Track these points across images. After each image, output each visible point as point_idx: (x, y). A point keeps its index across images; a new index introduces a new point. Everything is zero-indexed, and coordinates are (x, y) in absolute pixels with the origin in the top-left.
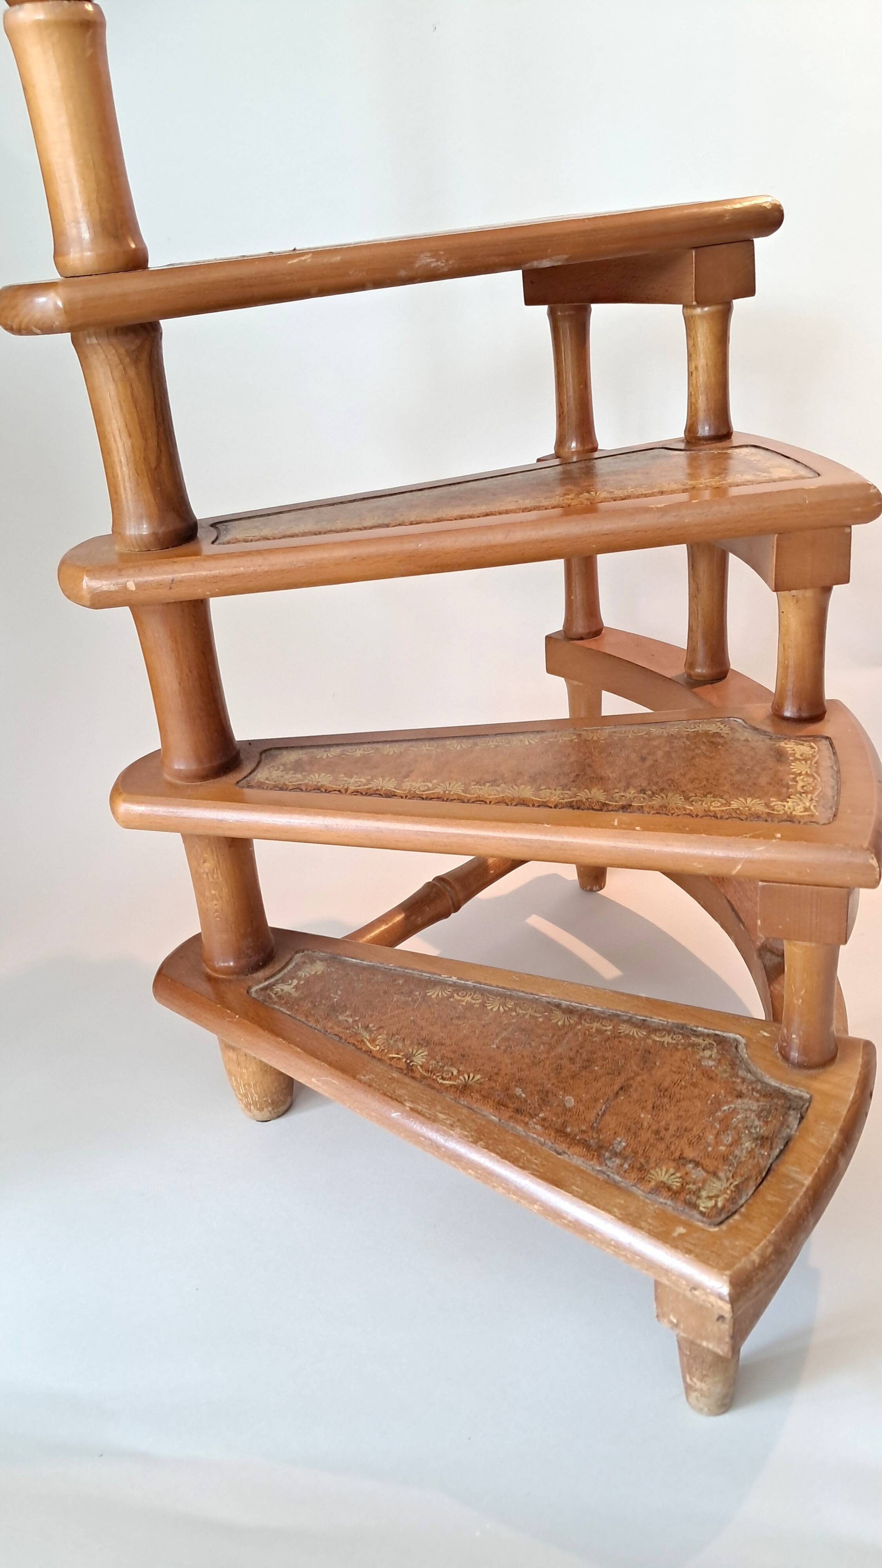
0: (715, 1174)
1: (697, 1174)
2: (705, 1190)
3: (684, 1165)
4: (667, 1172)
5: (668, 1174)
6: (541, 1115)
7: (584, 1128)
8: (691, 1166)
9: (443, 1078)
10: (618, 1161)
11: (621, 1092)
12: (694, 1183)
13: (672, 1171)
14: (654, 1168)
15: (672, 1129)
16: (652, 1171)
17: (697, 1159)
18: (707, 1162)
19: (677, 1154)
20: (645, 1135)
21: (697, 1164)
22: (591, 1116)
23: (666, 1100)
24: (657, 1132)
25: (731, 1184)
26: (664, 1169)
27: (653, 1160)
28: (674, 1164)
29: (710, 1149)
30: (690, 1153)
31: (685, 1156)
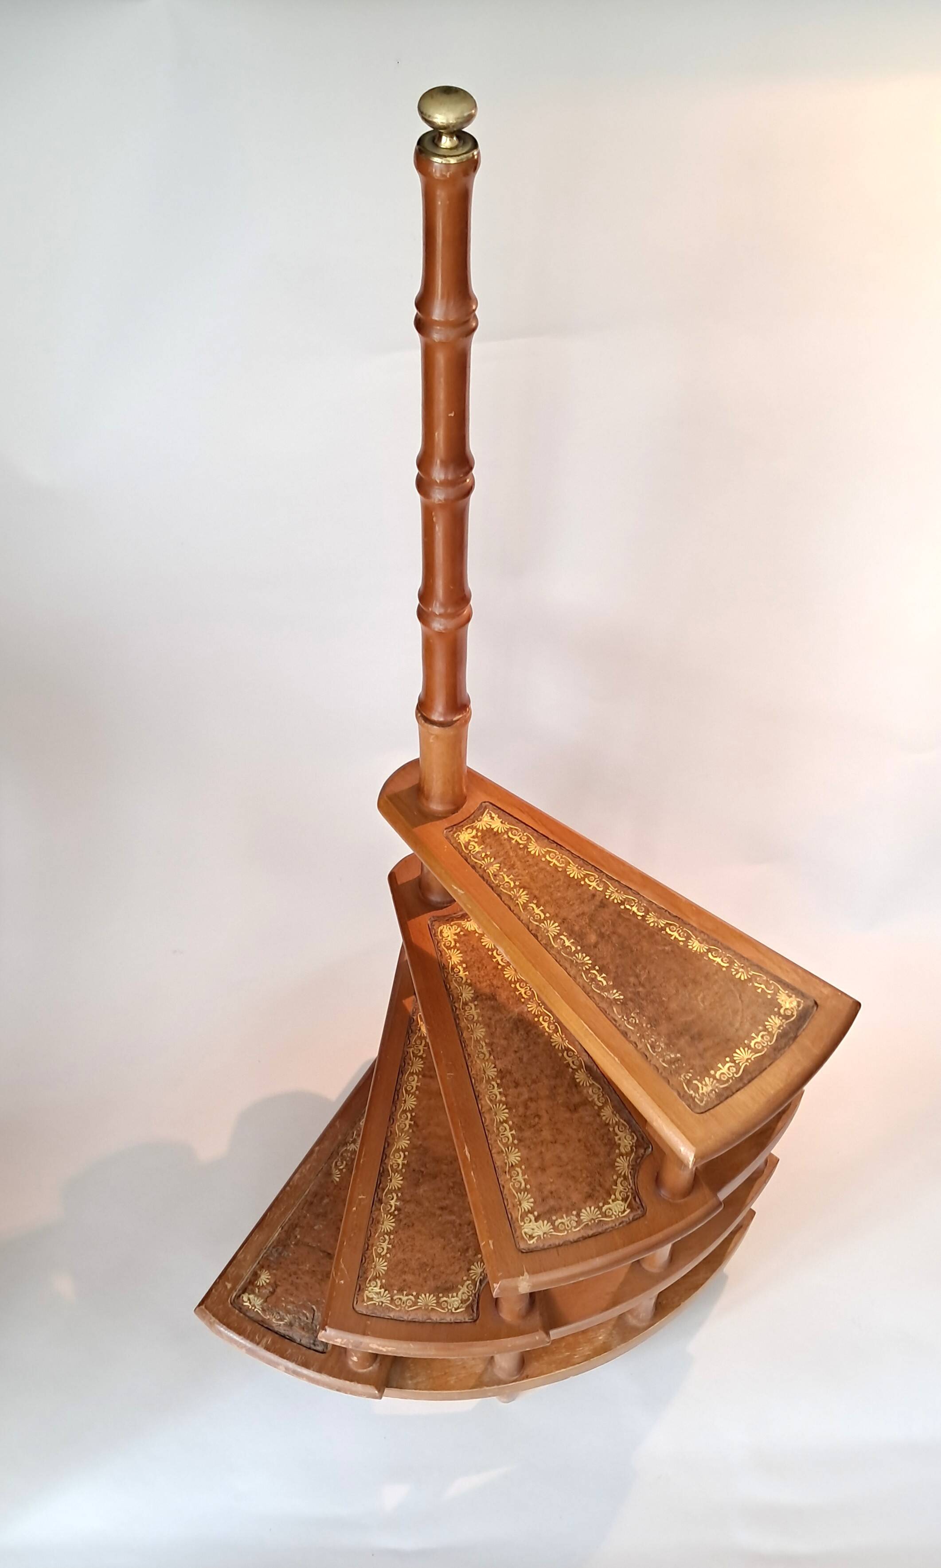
0: (266, 1301)
1: (265, 1292)
2: (255, 1296)
3: (272, 1287)
4: (268, 1279)
5: (265, 1280)
6: (308, 1215)
7: (298, 1237)
8: (271, 1290)
9: (336, 1163)
10: (276, 1255)
11: (326, 1254)
12: (259, 1292)
13: (268, 1281)
14: (269, 1272)
15: (298, 1281)
16: (267, 1272)
17: (275, 1293)
18: (274, 1298)
19: (279, 1283)
20: (293, 1268)
21: (272, 1293)
22: (307, 1240)
23: (320, 1277)
24: (295, 1273)
25: (259, 1309)
26: (269, 1277)
27: (274, 1271)
28: (272, 1281)
29: (283, 1299)
30: (279, 1290)
31: (278, 1288)
